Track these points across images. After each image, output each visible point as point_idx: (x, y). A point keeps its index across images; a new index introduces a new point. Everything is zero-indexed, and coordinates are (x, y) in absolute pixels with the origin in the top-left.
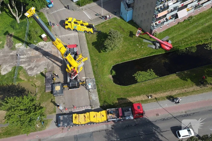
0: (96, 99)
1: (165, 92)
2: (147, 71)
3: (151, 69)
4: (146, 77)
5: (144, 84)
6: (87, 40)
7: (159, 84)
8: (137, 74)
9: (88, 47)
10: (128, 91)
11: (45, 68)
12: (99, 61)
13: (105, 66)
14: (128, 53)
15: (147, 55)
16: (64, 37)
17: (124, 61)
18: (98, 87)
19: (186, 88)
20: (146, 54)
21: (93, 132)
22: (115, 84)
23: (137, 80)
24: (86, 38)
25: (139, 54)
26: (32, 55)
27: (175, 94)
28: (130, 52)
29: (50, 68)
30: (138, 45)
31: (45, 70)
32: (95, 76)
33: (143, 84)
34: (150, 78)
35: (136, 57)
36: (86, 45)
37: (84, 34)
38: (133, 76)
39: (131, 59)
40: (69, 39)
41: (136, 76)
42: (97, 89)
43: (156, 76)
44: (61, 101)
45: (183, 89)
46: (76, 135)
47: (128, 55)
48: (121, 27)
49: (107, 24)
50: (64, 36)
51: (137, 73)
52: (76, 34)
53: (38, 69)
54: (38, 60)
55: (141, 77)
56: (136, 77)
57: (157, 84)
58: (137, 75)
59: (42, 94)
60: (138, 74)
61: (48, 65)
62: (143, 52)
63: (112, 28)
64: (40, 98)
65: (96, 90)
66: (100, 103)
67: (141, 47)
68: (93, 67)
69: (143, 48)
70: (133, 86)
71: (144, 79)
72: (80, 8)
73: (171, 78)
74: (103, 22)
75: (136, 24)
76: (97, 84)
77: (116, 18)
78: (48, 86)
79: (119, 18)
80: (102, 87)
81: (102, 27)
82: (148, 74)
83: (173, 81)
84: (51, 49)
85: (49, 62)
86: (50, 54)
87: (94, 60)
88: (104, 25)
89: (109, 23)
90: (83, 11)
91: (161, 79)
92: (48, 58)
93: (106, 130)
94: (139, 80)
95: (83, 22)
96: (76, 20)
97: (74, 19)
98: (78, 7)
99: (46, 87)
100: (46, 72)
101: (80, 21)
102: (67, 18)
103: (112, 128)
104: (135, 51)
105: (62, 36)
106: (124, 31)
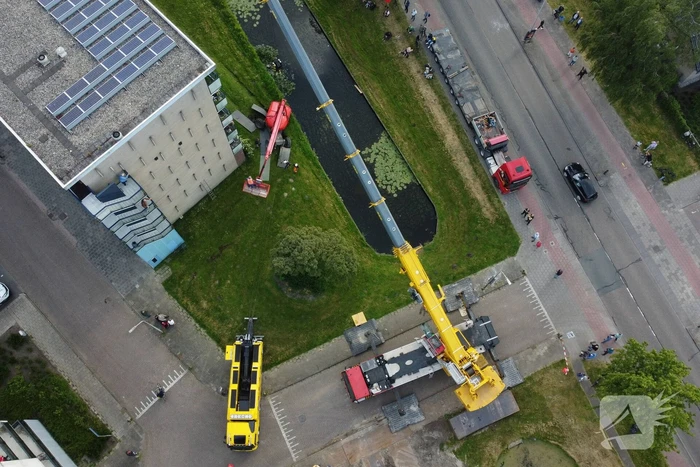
0: (498, 270)
1: (432, 116)
2: (372, 162)
4: (391, 162)
5: (416, 166)
6: (294, 355)
7: (407, 129)
8: (389, 187)
9: (325, 341)
11: (442, 449)
12: (373, 295)
13: (386, 274)
14: (319, 217)
15: (318, 167)
16: (295, 441)
17: (352, 226)
18: (464, 274)
19: (409, 72)
20: (315, 169)
21: (579, 258)
22: (437, 235)
23: (406, 184)
24: (287, 359)
25: (320, 189)
27: (433, 94)
28: (316, 213)
29: (436, 435)
30: (286, 194)
31: (445, 447)
33: (419, 168)
34: (392, 153)
35: (333, 196)
37: (274, 372)
39: (341, 208)
40: (303, 419)
41: (397, 188)
42: (469, 274)
43: (383, 139)
44: (530, 359)
45: (412, 77)
46: (598, 291)
47: (330, 218)
48: (213, 257)
49: (205, 304)
50: (288, 444)
51: (384, 187)
52: (271, 401)
55: (393, 175)
56: (400, 189)
57: (410, 135)
58: (391, 185)
59: (524, 421)
60: (387, 185)
61: (427, 446)
62: (308, 178)
63: (220, 285)
64: (535, 421)
65: (472, 276)
66: (506, 257)
67: (291, 183)
68: (399, 306)
69: (294, 178)
70: (430, 189)
71: (399, 167)
72: (119, 438)
73: (384, 105)
74: (197, 321)
75: (193, 208)
76: (455, 279)
77: (167, 280)
78: (500, 410)
79: (168, 272)
80: (459, 265)
81: (222, 319)
82: (379, 159)
83: (393, 99)
84: (361, 462)
85: (416, 448)
86: (383, 459)
87: (374, 309)
88: (208, 315)
89: (196, 302)
90: (138, 417)
91: (392, 126)
92: (401, 456)
93: (565, 231)
94: (408, 180)
95: (234, 382)
96: (232, 406)
97: (232, 413)
98: (117, 447)
99: (502, 416)
100: (455, 440)
101: (234, 391)
102: (231, 442)
103: (557, 218)
104: (310, 201)
105: (291, 451)
106: (232, 243)
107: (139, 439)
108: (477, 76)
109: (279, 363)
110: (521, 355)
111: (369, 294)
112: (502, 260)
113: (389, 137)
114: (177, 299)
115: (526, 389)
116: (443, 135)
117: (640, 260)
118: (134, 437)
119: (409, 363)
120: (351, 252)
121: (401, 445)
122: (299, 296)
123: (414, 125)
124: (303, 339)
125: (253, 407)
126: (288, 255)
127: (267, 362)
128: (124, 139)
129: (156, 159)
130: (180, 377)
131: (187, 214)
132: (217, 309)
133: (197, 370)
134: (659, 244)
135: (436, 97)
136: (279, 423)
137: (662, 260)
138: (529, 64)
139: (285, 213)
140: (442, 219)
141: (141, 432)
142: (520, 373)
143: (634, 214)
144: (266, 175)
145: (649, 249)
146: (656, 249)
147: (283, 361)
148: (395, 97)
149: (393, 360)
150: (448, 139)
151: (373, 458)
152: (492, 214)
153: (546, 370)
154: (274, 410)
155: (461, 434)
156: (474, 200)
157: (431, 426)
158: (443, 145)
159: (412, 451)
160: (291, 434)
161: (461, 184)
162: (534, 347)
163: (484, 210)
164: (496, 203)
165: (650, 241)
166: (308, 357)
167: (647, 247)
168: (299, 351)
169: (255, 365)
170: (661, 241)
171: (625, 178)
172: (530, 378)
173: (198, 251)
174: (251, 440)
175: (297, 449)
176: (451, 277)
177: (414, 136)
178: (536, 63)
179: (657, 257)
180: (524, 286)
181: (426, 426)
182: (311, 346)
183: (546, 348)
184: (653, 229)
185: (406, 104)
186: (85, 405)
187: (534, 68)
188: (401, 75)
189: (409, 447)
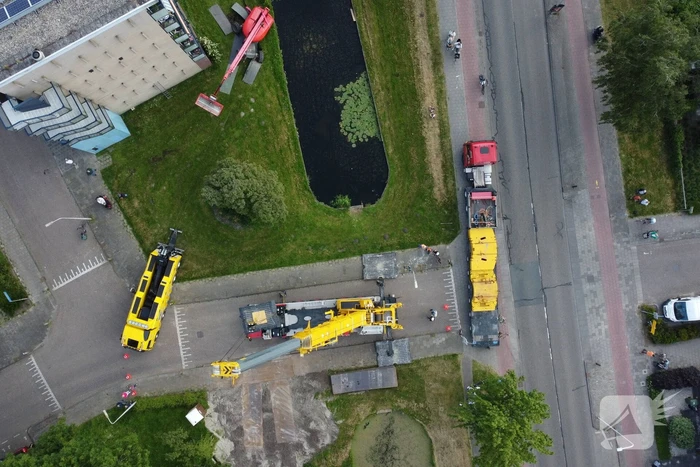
1: (419, 72)
2: (341, 102)
3: (336, 89)
4: (361, 108)
5: (385, 121)
6: (207, 276)
7: (389, 78)
8: (350, 135)
9: (241, 272)
10: (407, 168)
11: (316, 397)
12: (299, 241)
13: (318, 224)
14: (271, 148)
15: (285, 93)
16: (188, 352)
17: (300, 166)
18: (391, 247)
19: (412, 12)
20: (280, 93)
21: (511, 264)
22: (381, 200)
23: (369, 137)
24: (201, 277)
25: (280, 118)
26: (262, 442)
27: (428, 46)
28: (268, 142)
29: (314, 384)
30: (243, 114)
31: (320, 396)
32: (354, 255)
33: (387, 124)
34: (365, 98)
35: (290, 128)
36: (233, 278)
37: (185, 286)
38: (354, 146)
39: (295, 143)
40: (200, 335)
41: (358, 138)
42: (397, 249)
43: (361, 81)
44: (425, 345)
45: (413, 19)
46: (515, 301)
47: (281, 151)
48: (156, 159)
49: (136, 204)
50: (182, 353)
51: (345, 134)
52: (176, 311)
53: (315, 417)
54: (283, 422)
55: (359, 123)
56: (361, 140)
57: (390, 85)
58: (353, 134)
59: (399, 396)
60: (349, 132)
61: (304, 391)
62: (271, 102)
63: (155, 189)
64: (409, 400)
65: (400, 252)
66: (439, 243)
67: (251, 103)
68: (320, 259)
69: (256, 99)
70: (390, 150)
71: (367, 116)
72: (34, 302)
73: (374, 42)
74: (126, 217)
75: (146, 102)
76: (382, 249)
77: (106, 169)
78: (380, 381)
79: (108, 161)
80: (391, 236)
81: (150, 222)
82: (350, 102)
83: (384, 39)
84: (241, 387)
85: (293, 390)
86: (261, 390)
87: (295, 255)
88: (137, 214)
89: (130, 199)
90: (55, 289)
91: (375, 69)
92: (278, 393)
93: (508, 234)
94: (372, 133)
95: (142, 290)
96: (134, 312)
97: (132, 317)
98: (31, 310)
99: (380, 386)
100: (331, 392)
101: (138, 299)
102: (125, 343)
103: (505, 218)
104: (265, 127)
105: (183, 359)
106: (176, 150)
107: (50, 308)
108: (483, 37)
109: (193, 279)
110: (418, 338)
111: (294, 240)
113: (367, 80)
114: (112, 190)
115: (412, 370)
116: (424, 96)
117: (570, 284)
118: (48, 306)
119: (307, 318)
120: (280, 202)
121: (281, 383)
122: (227, 222)
123: (398, 75)
124: (219, 264)
125: (153, 318)
126: (218, 189)
127: (181, 275)
128: (44, 60)
129: (91, 71)
130: (99, 265)
131: (139, 107)
132: (147, 212)
133: (115, 263)
134: (595, 275)
135: (429, 51)
136: (178, 333)
137: (591, 291)
138: (545, 40)
139: (237, 134)
140: (391, 185)
141: (55, 303)
142: (411, 355)
143: (585, 237)
144: (226, 88)
145: (583, 277)
146: (591, 279)
147: (196, 278)
148: (389, 36)
149: (293, 312)
150: (427, 102)
151: (252, 387)
152: (441, 194)
153: (436, 358)
154: (177, 320)
155: (338, 389)
156: (430, 176)
157: (313, 376)
158: (419, 106)
159: (289, 392)
160: (187, 345)
161: (423, 154)
162: (432, 335)
163: (436, 189)
164: (450, 185)
165: (588, 269)
166: (220, 282)
167: (582, 274)
168: (214, 274)
169: (165, 279)
170: (599, 273)
171: (592, 197)
172: (418, 362)
173: (142, 149)
174: (143, 345)
175: (188, 359)
176: (379, 247)
177: (394, 88)
178: (553, 41)
179: (587, 287)
180: (446, 276)
181: (308, 375)
182: (225, 272)
183: (444, 339)
184: (596, 258)
185: (397, 50)
186: (9, 265)
187: (549, 46)
188: (402, 13)
189: (288, 387)
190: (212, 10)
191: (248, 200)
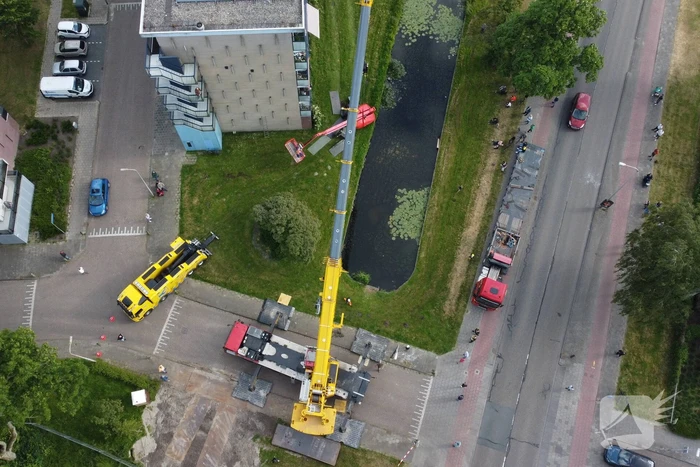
0: (416, 354)
1: (473, 205)
2: (399, 201)
3: (399, 190)
5: (428, 230)
6: (218, 284)
7: (446, 200)
8: (395, 229)
9: (248, 294)
10: (430, 276)
11: (254, 439)
12: (310, 292)
14: (325, 208)
15: (357, 174)
16: (166, 341)
18: (388, 334)
19: (486, 159)
20: (354, 173)
21: (489, 401)
22: (396, 291)
23: (409, 237)
24: (212, 283)
26: (183, 459)
27: (489, 189)
28: (325, 204)
29: (260, 425)
30: (316, 174)
31: (258, 440)
32: (352, 325)
33: (429, 234)
34: (420, 207)
35: (349, 202)
36: (239, 296)
37: (196, 284)
38: (394, 239)
40: (185, 331)
42: (392, 338)
43: (422, 192)
44: (378, 438)
45: (485, 165)
46: (479, 438)
48: (230, 175)
49: (195, 201)
50: (160, 339)
51: (391, 226)
52: (177, 301)
53: (244, 459)
54: (213, 448)
55: (406, 223)
56: (401, 236)
57: (444, 205)
58: (398, 229)
60: (394, 226)
61: (247, 427)
63: (217, 197)
65: (393, 342)
66: (431, 350)
67: (327, 169)
69: (332, 167)
70: (423, 255)
71: (416, 221)
72: (67, 238)
73: (446, 169)
74: (181, 208)
75: (247, 133)
76: (378, 332)
77: (187, 166)
78: (321, 452)
79: (192, 160)
80: (391, 324)
81: (197, 220)
82: (407, 204)
83: (456, 170)
84: (193, 395)
85: (237, 421)
86: (209, 407)
87: (302, 301)
88: (191, 210)
89: (192, 195)
90: (90, 236)
91: (438, 188)
92: (223, 418)
93: (497, 371)
94: (413, 235)
95: (161, 264)
96: (144, 277)
97: (140, 282)
98: (61, 243)
99: (318, 457)
100: (269, 442)
101: (154, 269)
102: (120, 299)
103: (499, 357)
104: (329, 192)
105: (158, 345)
106: (250, 177)
107: (77, 250)
108: (537, 203)
109: (205, 281)
110: (374, 429)
111: (308, 289)
112: (426, 349)
113: (428, 194)
114: (182, 182)
115: (355, 457)
116: (468, 225)
117: (537, 446)
118: (76, 247)
119: (284, 356)
120: (312, 243)
121: (230, 410)
122: (260, 249)
123: (454, 201)
124: (234, 279)
125: (156, 289)
126: (268, 209)
127: (198, 273)
128: (203, 32)
129: (227, 68)
130: (138, 234)
131: (240, 134)
132: (200, 211)
133: (151, 239)
134: (565, 448)
135: (488, 192)
136: (168, 320)
137: (555, 463)
138: (588, 226)
139: (304, 186)
140: (411, 283)
141: (83, 247)
142: (360, 440)
143: (566, 407)
144: (314, 149)
145: (552, 444)
146: (559, 450)
147: (209, 282)
148: (460, 169)
149: (275, 345)
150: (470, 230)
151: (203, 400)
152: (451, 310)
153: (382, 456)
154: (173, 308)
155: (277, 442)
156: (447, 290)
157: (262, 417)
158: (462, 231)
159: (233, 420)
160: (168, 334)
161: (449, 269)
162: (389, 432)
163: (447, 302)
164: (461, 305)
165: (560, 440)
166: (228, 294)
167: (553, 441)
168: (225, 285)
169: (184, 265)
170: (569, 448)
171: (586, 374)
172: (364, 451)
173: (224, 163)
174: (134, 308)
175: (163, 347)
176: (376, 328)
177: (447, 209)
178: (594, 230)
179: (553, 456)
180: (425, 383)
181: (259, 413)
182: (235, 288)
183: (398, 441)
184: (571, 433)
185: (462, 181)
186: (68, 200)
187: (590, 232)
188: (479, 156)
189: (235, 416)
190: (332, 94)
191: (288, 229)
